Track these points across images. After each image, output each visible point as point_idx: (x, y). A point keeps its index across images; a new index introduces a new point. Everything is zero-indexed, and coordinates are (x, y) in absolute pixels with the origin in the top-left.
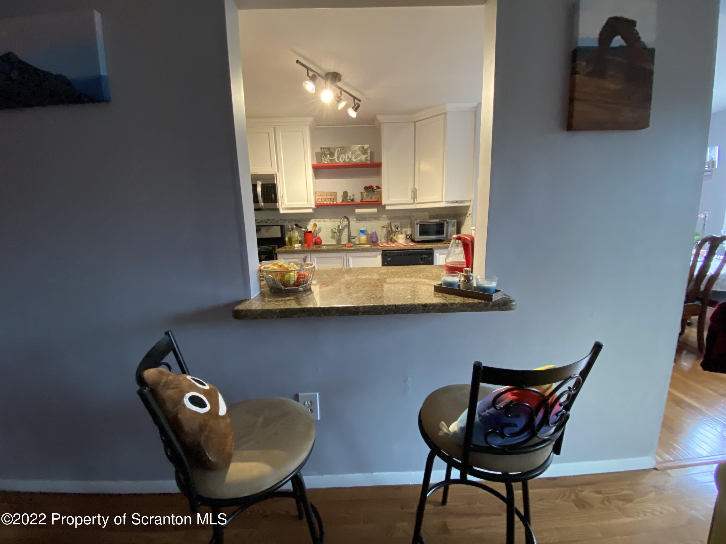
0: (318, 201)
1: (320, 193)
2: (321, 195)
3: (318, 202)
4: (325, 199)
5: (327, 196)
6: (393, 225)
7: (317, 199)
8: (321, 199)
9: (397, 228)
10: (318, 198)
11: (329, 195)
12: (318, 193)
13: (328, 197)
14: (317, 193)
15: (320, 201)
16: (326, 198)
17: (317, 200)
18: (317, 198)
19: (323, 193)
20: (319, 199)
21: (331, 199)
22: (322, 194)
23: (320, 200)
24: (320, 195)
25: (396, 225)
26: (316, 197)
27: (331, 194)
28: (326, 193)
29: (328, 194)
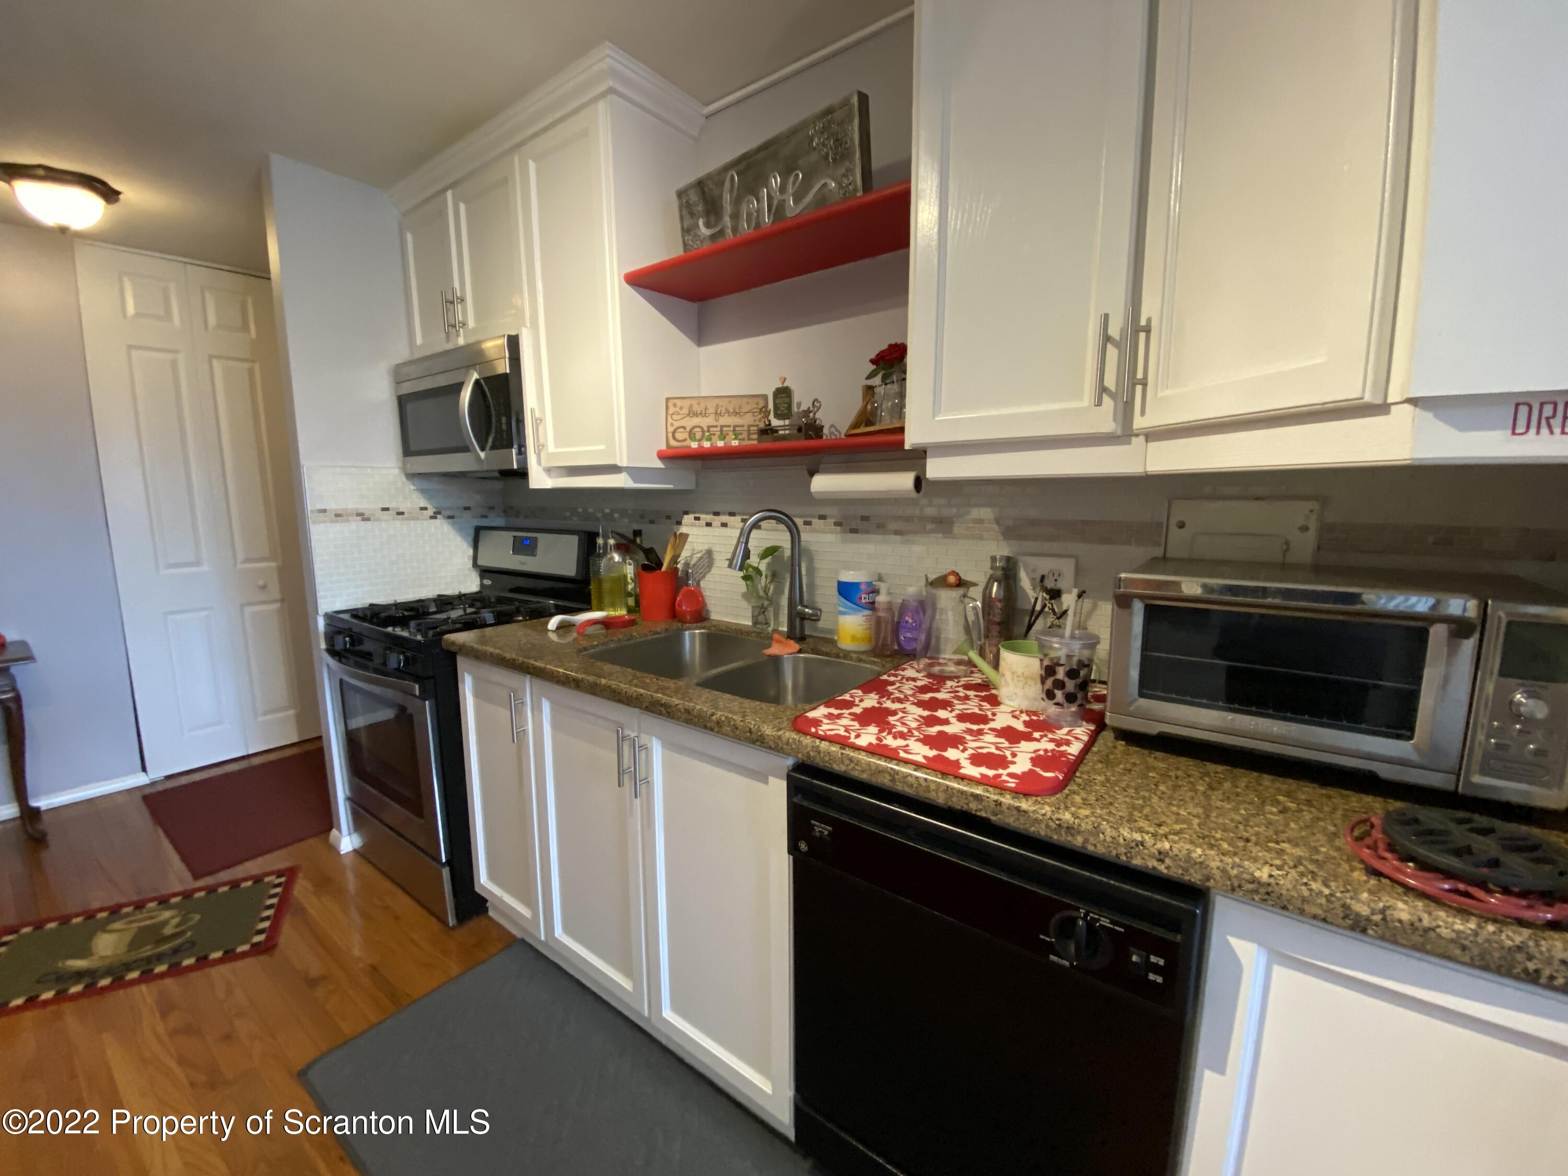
0: (674, 438)
1: (686, 403)
2: (692, 414)
3: (673, 443)
4: (709, 427)
5: (717, 414)
6: (1031, 571)
7: (671, 429)
8: (688, 429)
9: (1055, 594)
10: (677, 424)
11: (727, 411)
12: (678, 402)
13: (724, 420)
14: (675, 405)
15: (685, 440)
16: (714, 423)
17: (670, 435)
18: (672, 425)
19: (699, 404)
20: (681, 430)
21: (735, 427)
22: (696, 408)
23: (686, 435)
24: (685, 411)
25: (1045, 572)
26: (670, 420)
27: (740, 407)
28: (717, 401)
29: (724, 403)
